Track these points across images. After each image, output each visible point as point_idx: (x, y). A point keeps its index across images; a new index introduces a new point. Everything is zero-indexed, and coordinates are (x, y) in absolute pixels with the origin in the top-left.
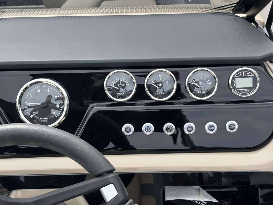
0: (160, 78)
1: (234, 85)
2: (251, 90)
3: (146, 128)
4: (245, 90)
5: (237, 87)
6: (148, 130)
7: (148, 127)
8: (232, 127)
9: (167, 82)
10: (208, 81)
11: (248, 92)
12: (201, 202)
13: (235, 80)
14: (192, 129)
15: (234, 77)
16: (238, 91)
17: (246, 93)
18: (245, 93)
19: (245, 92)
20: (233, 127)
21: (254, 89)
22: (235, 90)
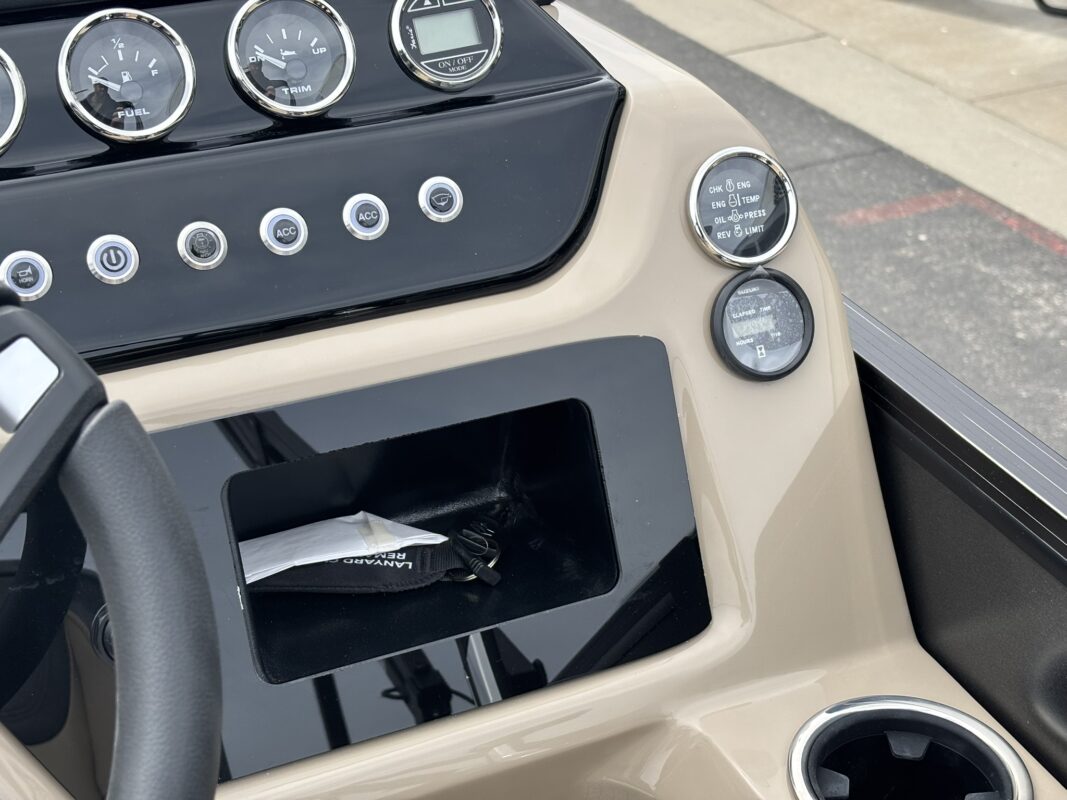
0: (120, 52)
1: (413, 45)
2: (477, 58)
3: (106, 255)
4: (456, 59)
5: (424, 51)
6: (114, 262)
7: (112, 252)
8: (441, 200)
9: (151, 66)
10: (312, 45)
11: (469, 66)
12: (384, 557)
13: (412, 27)
14: (292, 231)
15: (403, 13)
16: (434, 66)
17: (463, 68)
18: (458, 69)
19: (457, 65)
20: (444, 200)
21: (487, 51)
22: (423, 63)
